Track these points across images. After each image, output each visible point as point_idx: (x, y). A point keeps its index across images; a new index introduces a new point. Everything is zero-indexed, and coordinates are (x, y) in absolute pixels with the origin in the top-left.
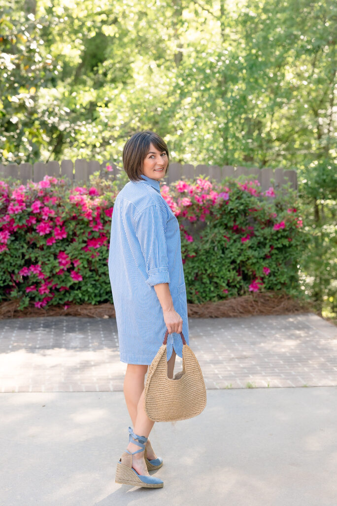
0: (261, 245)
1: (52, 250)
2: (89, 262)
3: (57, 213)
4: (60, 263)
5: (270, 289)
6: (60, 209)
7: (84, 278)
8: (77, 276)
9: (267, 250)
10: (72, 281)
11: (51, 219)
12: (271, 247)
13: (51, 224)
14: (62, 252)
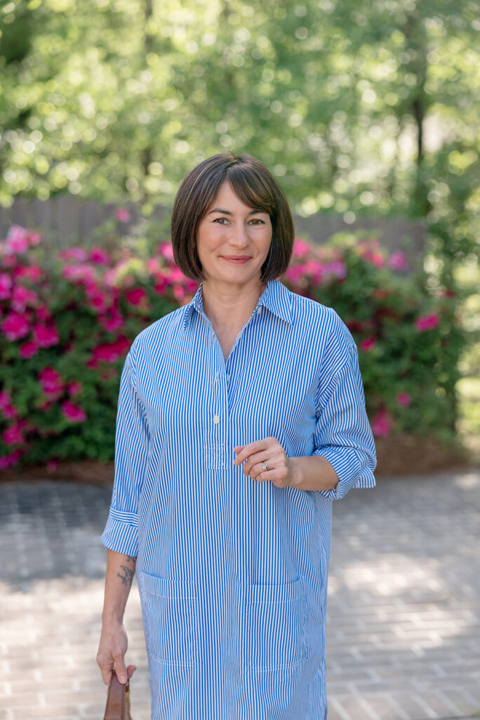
0: (396, 354)
1: (31, 365)
2: (98, 387)
3: (41, 298)
4: (47, 390)
5: (409, 429)
6: (46, 291)
7: (89, 415)
8: (74, 410)
9: (405, 364)
10: (67, 420)
11: (29, 310)
12: (414, 359)
13: (29, 318)
14: (49, 369)
